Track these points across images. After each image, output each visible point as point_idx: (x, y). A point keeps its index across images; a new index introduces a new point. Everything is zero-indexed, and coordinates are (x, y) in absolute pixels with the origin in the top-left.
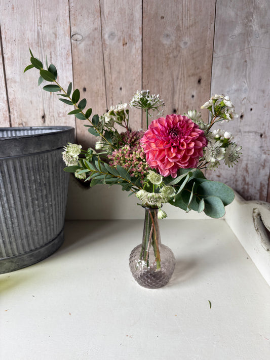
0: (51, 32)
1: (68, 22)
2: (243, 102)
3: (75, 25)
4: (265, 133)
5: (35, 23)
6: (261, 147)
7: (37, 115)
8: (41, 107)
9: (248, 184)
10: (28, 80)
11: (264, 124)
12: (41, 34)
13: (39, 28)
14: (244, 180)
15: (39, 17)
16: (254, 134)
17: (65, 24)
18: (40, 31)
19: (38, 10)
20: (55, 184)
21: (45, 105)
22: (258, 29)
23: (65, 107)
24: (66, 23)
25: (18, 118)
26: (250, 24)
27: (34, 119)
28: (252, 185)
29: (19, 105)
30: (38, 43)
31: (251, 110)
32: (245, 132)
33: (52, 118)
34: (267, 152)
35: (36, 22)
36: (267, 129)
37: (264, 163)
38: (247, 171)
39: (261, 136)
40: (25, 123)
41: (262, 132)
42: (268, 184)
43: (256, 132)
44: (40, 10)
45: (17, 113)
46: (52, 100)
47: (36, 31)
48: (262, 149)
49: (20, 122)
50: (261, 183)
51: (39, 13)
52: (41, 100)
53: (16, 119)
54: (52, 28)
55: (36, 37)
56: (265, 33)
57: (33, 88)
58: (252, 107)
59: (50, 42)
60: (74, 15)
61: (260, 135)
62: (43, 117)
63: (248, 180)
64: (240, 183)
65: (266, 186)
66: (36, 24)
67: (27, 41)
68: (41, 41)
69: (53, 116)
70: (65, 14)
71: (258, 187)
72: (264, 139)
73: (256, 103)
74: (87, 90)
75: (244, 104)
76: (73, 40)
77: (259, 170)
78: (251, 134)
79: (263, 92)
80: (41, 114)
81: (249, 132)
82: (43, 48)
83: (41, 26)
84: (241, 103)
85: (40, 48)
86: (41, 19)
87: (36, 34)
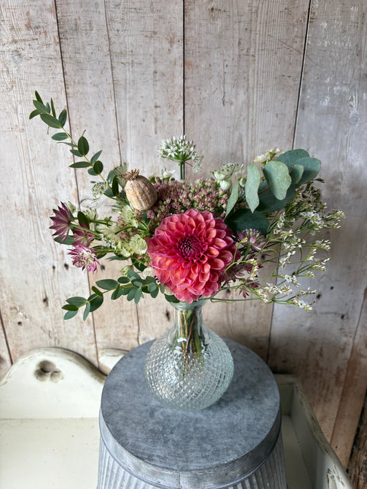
0: (49, 195)
1: (74, 183)
2: (321, 280)
3: (84, 188)
4: (347, 314)
5: (23, 184)
6: (341, 329)
7: (35, 297)
8: (41, 289)
9: (322, 369)
10: (20, 256)
11: (347, 304)
12: (34, 198)
13: (31, 190)
14: (317, 365)
15: (29, 176)
16: (333, 315)
17: (69, 187)
18: (33, 195)
19: (27, 167)
21: (46, 285)
22: (348, 193)
23: (75, 288)
24: (71, 185)
25: (8, 301)
26: (338, 187)
27: (32, 302)
28: (327, 369)
29: (9, 286)
30: (30, 210)
31: (332, 288)
32: (322, 313)
33: (58, 301)
34: (349, 335)
35: (26, 182)
36: (351, 309)
37: (344, 347)
38: (321, 355)
39: (343, 317)
40: (19, 306)
41: (344, 313)
42: (347, 369)
43: (336, 313)
44: (30, 167)
45: (7, 295)
46: (55, 279)
47: (27, 193)
48: (343, 331)
49: (13, 306)
50: (338, 368)
51: (28, 171)
52: (40, 279)
53: (6, 302)
54: (51, 191)
55: (27, 202)
56: (357, 198)
57: (27, 265)
58: (333, 285)
59: (48, 209)
60: (83, 174)
61: (340, 316)
62: (45, 300)
63: (321, 364)
65: (345, 371)
66: (26, 186)
67: (14, 207)
68: (35, 208)
69: (60, 299)
70: (70, 172)
71: (334, 372)
72: (345, 321)
73: (339, 281)
74: (106, 267)
75: (322, 283)
76: (84, 206)
77: (338, 353)
78: (329, 316)
79: (349, 268)
80: (42, 297)
81: (326, 313)
82: (39, 217)
83: (33, 188)
84: (319, 281)
85: (34, 217)
86: (32, 179)
87: (27, 198)
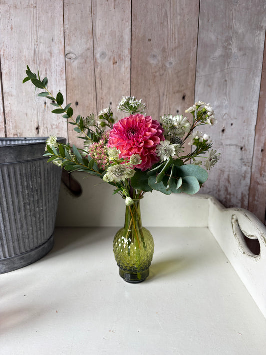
0: (47, 51)
1: (63, 42)
2: (224, 117)
3: (69, 45)
4: (244, 146)
5: (32, 42)
6: (241, 159)
7: (31, 126)
8: (36, 120)
9: (230, 194)
10: (24, 94)
11: (243, 138)
12: (37, 52)
13: (36, 46)
14: (226, 190)
15: (36, 37)
16: (234, 147)
17: (60, 44)
18: (37, 50)
19: (35, 31)
20: (47, 190)
21: (39, 117)
22: (236, 52)
23: (58, 119)
24: (61, 43)
25: (13, 129)
26: (230, 47)
27: (29, 130)
28: (234, 195)
29: (15, 117)
30: (34, 60)
31: (232, 124)
32: (227, 145)
33: (46, 130)
34: (247, 164)
35: (33, 41)
36: (246, 142)
37: (245, 175)
38: (229, 182)
39: (241, 148)
40: (20, 133)
41: (242, 145)
42: (249, 194)
43: (236, 146)
44: (37, 31)
45: (13, 124)
46: (46, 113)
47: (33, 49)
48: (243, 161)
49: (16, 133)
50: (242, 194)
51: (36, 33)
52: (36, 112)
53: (12, 129)
54: (48, 47)
55: (33, 55)
56: (243, 55)
57: (28, 102)
58: (232, 122)
59: (45, 59)
60: (69, 36)
61: (240, 148)
62: (38, 128)
63: (230, 190)
64: (222, 193)
65: (247, 196)
67: (24, 59)
68: (38, 59)
69: (47, 128)
70: (61, 34)
71: (239, 197)
72: (243, 152)
73: (236, 119)
74: (79, 104)
75: (225, 119)
76: (68, 58)
77: (240, 180)
78: (232, 147)
79: (242, 108)
80: (36, 126)
81: (230, 145)
82: (39, 65)
83: (38, 45)
84: (222, 118)
85: (36, 65)
86: (37, 39)
87: (33, 52)
